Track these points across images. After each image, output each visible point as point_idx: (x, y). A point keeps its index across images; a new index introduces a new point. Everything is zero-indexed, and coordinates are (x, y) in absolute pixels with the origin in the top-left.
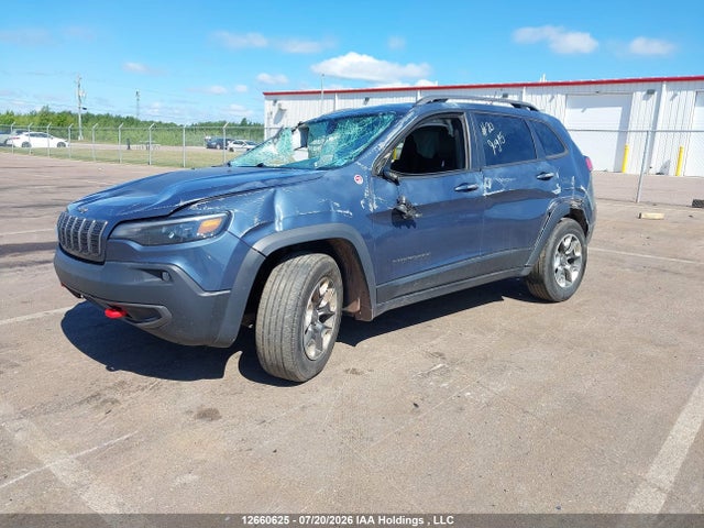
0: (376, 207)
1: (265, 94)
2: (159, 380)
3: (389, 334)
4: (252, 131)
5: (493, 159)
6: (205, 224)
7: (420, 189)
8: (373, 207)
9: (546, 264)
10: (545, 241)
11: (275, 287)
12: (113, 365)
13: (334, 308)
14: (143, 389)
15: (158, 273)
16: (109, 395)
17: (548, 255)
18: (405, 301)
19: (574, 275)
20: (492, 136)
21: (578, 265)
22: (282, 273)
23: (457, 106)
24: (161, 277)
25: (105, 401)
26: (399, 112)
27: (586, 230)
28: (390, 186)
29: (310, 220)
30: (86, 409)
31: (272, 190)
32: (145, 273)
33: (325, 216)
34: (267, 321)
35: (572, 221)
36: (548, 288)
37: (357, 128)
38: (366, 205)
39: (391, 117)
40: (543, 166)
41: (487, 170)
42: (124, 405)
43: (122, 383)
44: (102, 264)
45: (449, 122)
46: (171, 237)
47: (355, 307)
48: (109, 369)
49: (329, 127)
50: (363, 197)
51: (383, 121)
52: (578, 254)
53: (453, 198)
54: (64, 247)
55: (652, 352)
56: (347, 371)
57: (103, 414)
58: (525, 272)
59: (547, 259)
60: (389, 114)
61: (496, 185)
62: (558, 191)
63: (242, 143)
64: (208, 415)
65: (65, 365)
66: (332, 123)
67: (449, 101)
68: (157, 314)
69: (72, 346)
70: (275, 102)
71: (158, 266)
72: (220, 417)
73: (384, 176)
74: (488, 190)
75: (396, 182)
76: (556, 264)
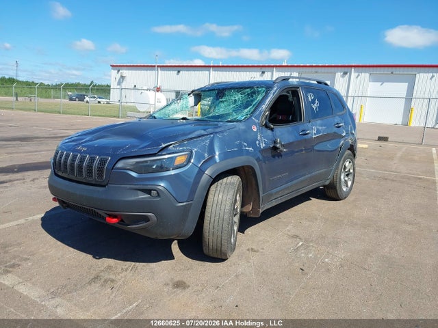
0: (264, 145)
1: (111, 66)
2: (133, 263)
3: (260, 224)
4: (97, 90)
5: (315, 115)
6: (178, 159)
7: (284, 134)
8: (263, 145)
9: (338, 177)
10: (338, 165)
11: (216, 198)
12: (98, 254)
13: (238, 210)
14: (126, 271)
15: (148, 192)
16: (106, 276)
17: (339, 171)
18: (274, 203)
19: (350, 183)
20: (313, 102)
21: (351, 177)
22: (219, 188)
23: (296, 83)
24: (150, 194)
25: (106, 281)
26: (268, 86)
27: (354, 155)
28: (269, 132)
29: (233, 154)
30: (95, 287)
31: (212, 136)
32: (139, 192)
33: (240, 152)
34: (212, 221)
35: (350, 152)
36: (338, 192)
37: (240, 95)
38: (259, 144)
39: (264, 89)
40: (337, 119)
41: (313, 122)
42: (121, 283)
43: (110, 267)
44: (104, 186)
45: (290, 92)
46: (154, 167)
47: (249, 208)
48: (94, 257)
49: (218, 94)
50: (257, 140)
51: (259, 92)
52: (351, 171)
53: (299, 139)
54: (60, 174)
55: (409, 228)
56: (248, 250)
57: (109, 290)
58: (327, 183)
59: (339, 174)
60: (262, 87)
61: (318, 131)
62: (344, 134)
63: (94, 98)
64: (180, 285)
65: (62, 257)
66: (220, 92)
67: (290, 80)
68: (146, 219)
69: (59, 243)
70: (119, 71)
71: (149, 187)
72: (189, 286)
73: (266, 126)
74: (315, 134)
75: (272, 129)
76: (342, 177)
